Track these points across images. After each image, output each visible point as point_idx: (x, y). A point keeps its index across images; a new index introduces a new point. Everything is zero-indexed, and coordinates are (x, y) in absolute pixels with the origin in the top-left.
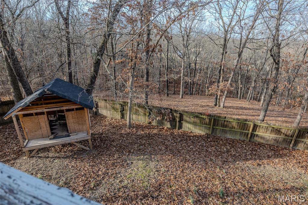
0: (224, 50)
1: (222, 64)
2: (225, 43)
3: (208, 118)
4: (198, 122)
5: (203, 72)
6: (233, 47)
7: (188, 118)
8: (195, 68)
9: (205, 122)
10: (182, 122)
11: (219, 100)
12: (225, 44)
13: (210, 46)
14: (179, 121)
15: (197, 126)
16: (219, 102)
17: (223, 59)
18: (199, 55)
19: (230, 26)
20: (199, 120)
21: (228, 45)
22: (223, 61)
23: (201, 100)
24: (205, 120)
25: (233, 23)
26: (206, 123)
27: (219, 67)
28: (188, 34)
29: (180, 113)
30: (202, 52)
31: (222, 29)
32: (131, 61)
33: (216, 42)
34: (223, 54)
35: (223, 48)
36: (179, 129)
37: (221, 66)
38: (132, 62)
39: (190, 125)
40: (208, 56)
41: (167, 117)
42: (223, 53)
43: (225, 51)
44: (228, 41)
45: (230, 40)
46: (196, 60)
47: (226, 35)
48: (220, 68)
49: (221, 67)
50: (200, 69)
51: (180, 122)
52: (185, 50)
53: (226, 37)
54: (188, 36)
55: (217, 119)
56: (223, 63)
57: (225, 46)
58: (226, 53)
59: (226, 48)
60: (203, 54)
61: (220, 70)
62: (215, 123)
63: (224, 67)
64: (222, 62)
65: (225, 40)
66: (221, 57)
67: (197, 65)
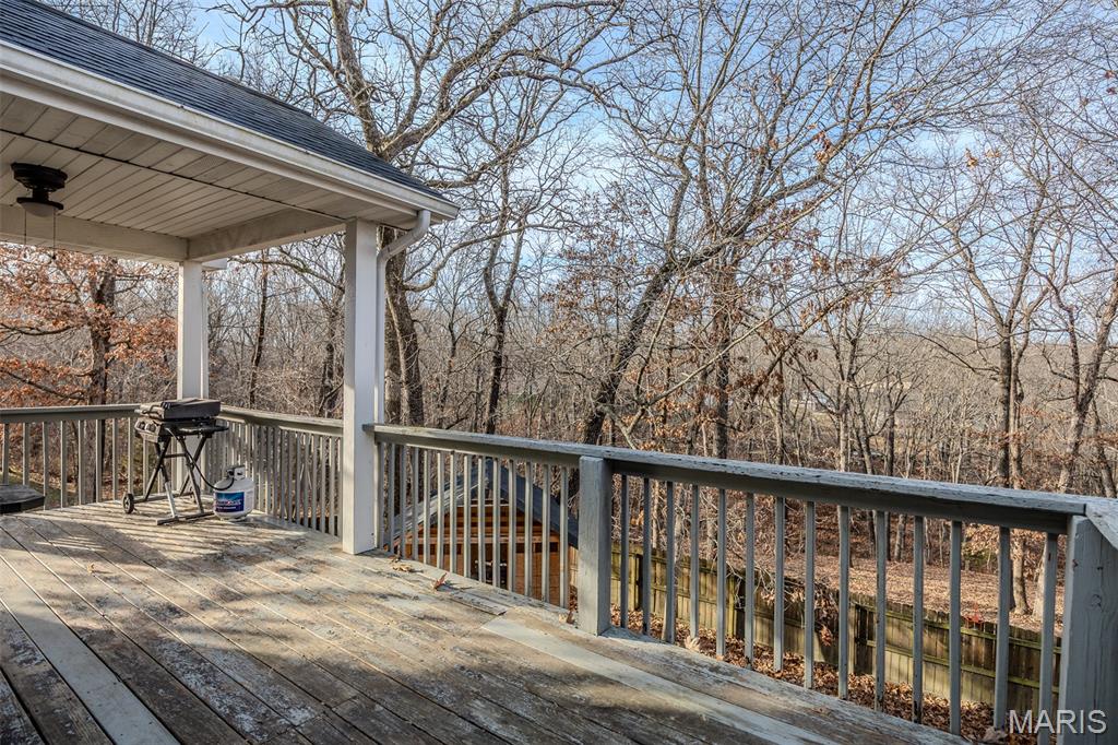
0: (1008, 389)
1: (1011, 438)
2: (1010, 362)
3: (983, 635)
4: (939, 648)
5: (927, 470)
6: (1047, 375)
7: (895, 630)
8: (892, 452)
9: (968, 652)
10: (869, 643)
11: (1023, 585)
12: (1009, 368)
13: (946, 374)
14: (856, 640)
15: (938, 667)
16: (1023, 594)
17: (1012, 420)
18: (903, 407)
19: (1019, 306)
20: (942, 641)
21: (1024, 370)
22: (1012, 428)
23: (938, 583)
24: (969, 643)
25: (1031, 296)
26: (977, 657)
27: (996, 448)
28: (853, 337)
29: (857, 607)
30: (911, 396)
31: (989, 318)
32: (664, 422)
33: (968, 359)
34: (1006, 402)
35: (1004, 382)
36: (858, 672)
37: (1007, 444)
38: (666, 426)
39: (904, 658)
40: (943, 410)
41: (820, 602)
42: (1008, 397)
43: (1015, 391)
44: (1021, 355)
45: (1030, 353)
46: (893, 425)
47: (1009, 338)
48: (1001, 454)
49: (1006, 447)
50: (914, 457)
51: (861, 640)
52: (846, 387)
53: (1008, 343)
54: (854, 343)
55: (1024, 643)
56: (1011, 432)
57: (1009, 374)
58: (1020, 397)
59: (1017, 380)
60: (919, 404)
61: (1006, 459)
62: (1019, 665)
63: (1019, 450)
64: (1007, 431)
65: (1008, 354)
66: (1000, 411)
67: (896, 441)
